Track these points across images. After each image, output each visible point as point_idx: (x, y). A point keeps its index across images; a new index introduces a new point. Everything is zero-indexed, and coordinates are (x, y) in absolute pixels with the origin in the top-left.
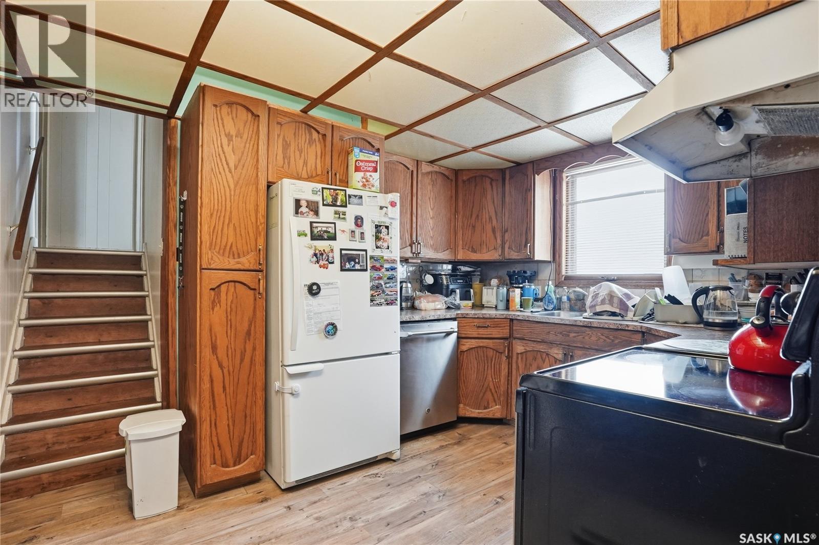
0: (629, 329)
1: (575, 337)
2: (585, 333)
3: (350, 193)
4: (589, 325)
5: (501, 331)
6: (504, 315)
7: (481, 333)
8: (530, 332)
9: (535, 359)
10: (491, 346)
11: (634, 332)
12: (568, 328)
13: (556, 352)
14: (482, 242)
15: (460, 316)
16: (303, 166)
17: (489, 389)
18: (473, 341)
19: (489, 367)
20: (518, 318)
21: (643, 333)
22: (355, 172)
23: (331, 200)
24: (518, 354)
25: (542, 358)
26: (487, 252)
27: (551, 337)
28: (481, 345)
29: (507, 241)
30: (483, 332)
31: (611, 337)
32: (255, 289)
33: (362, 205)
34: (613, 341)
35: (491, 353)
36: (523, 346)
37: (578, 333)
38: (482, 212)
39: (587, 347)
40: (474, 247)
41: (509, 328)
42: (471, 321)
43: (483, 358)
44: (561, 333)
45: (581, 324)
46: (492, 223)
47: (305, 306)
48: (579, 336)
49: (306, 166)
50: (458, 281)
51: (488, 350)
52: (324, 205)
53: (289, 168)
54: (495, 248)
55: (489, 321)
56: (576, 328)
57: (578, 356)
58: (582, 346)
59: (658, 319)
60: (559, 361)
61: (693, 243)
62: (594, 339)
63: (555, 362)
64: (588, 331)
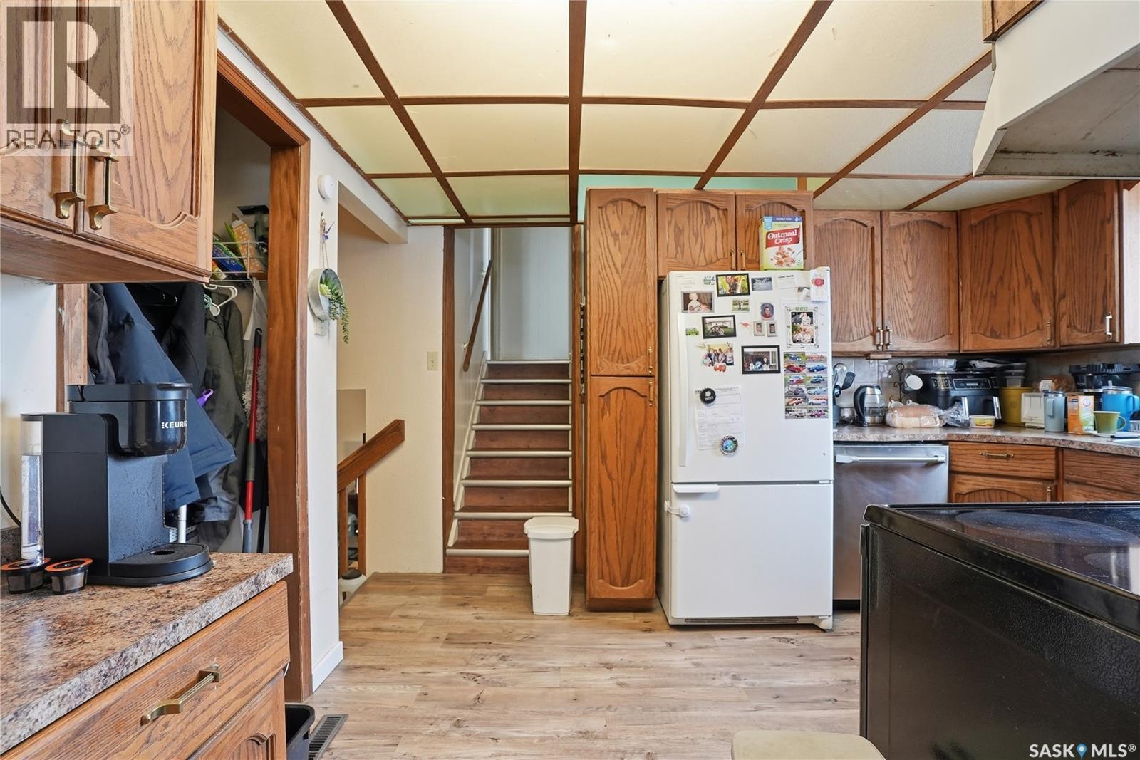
3: (754, 277)
5: (1037, 467)
6: (1043, 440)
7: (995, 467)
8: (1100, 472)
10: (1017, 491)
14: (1012, 321)
15: (954, 438)
16: (700, 251)
18: (979, 478)
20: (1071, 446)
22: (766, 247)
23: (729, 288)
26: (1021, 336)
28: (996, 486)
29: (1064, 314)
30: (998, 466)
32: (645, 397)
33: (772, 289)
36: (1084, 495)
38: (1011, 271)
40: (995, 329)
41: (1054, 462)
42: (977, 447)
46: (1031, 287)
47: (697, 416)
49: (704, 251)
50: (968, 384)
52: (719, 295)
53: (683, 257)
54: (1038, 328)
55: (1011, 448)
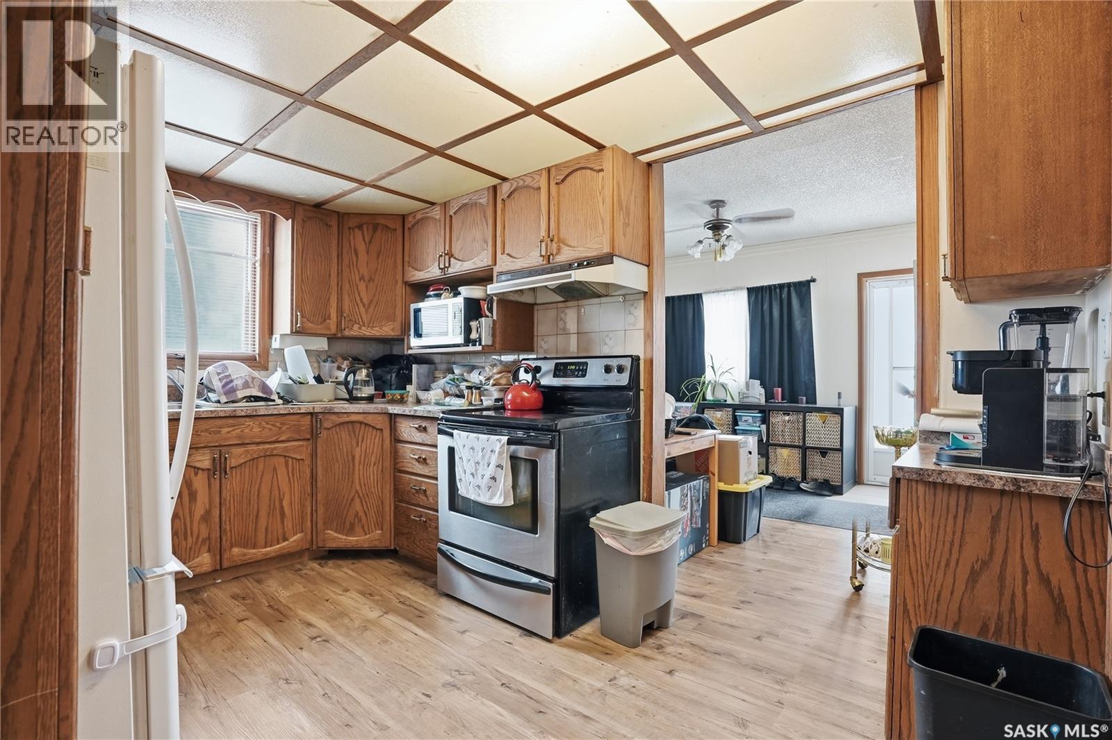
0: (302, 411)
1: (229, 432)
2: (244, 424)
4: (254, 414)
11: (301, 415)
12: (219, 422)
13: (199, 458)
21: (311, 414)
31: (278, 424)
34: (280, 428)
37: (235, 426)
39: (248, 442)
44: (206, 430)
45: (243, 414)
48: (236, 429)
56: (231, 421)
57: (236, 457)
58: (240, 442)
59: (302, 401)
60: (203, 470)
61: (317, 324)
62: (257, 430)
63: (196, 474)
64: (249, 422)
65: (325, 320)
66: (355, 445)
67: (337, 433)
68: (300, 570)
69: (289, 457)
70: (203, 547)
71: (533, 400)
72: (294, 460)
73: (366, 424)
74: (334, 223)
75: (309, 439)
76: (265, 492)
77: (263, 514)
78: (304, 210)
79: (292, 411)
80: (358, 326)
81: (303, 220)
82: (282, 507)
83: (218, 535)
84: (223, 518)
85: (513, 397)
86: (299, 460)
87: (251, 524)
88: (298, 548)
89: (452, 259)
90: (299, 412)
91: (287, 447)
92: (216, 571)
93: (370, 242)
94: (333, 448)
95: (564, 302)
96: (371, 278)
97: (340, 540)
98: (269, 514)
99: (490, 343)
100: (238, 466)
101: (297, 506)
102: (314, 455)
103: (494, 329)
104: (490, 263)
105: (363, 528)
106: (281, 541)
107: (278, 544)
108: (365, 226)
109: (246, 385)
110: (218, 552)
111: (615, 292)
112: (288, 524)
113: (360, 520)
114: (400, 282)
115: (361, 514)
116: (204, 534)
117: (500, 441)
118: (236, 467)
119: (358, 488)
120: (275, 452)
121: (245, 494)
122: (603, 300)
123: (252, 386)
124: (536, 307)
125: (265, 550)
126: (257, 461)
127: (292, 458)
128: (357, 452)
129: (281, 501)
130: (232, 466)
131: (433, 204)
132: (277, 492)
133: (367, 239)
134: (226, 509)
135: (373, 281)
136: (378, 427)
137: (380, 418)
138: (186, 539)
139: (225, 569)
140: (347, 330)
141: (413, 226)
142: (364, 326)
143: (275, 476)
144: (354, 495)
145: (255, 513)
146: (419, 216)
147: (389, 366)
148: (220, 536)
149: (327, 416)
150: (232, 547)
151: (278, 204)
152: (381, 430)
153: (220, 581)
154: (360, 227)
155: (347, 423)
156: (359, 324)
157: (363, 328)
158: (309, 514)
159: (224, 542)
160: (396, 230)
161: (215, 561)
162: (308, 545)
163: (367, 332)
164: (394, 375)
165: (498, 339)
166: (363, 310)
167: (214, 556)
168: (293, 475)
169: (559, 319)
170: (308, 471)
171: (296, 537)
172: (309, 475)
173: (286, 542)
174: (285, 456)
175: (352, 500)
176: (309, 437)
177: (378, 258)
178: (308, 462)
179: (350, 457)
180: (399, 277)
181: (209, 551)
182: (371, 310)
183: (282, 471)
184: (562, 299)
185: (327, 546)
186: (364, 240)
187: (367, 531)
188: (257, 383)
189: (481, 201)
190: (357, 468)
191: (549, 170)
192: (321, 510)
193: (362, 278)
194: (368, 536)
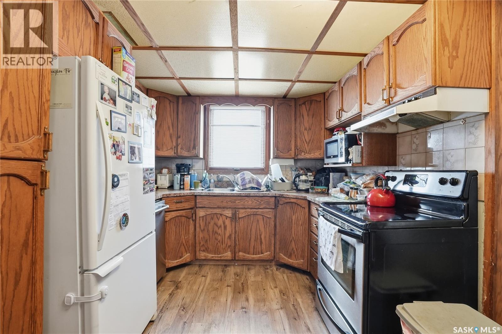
0: (270, 195)
1: (239, 203)
2: (245, 200)
4: (249, 195)
5: (190, 204)
6: (192, 193)
7: (178, 206)
8: (209, 202)
9: (212, 218)
10: (184, 215)
11: (270, 197)
12: (235, 198)
13: (227, 212)
15: (165, 196)
17: (182, 244)
18: (173, 213)
19: (183, 229)
20: (201, 194)
21: (275, 197)
22: (123, 71)
23: (123, 93)
24: (200, 217)
25: (217, 218)
27: (224, 204)
28: (178, 215)
29: (179, 144)
30: (180, 206)
31: (259, 201)
32: (34, 185)
34: (260, 202)
35: (183, 219)
36: (204, 212)
37: (241, 200)
38: (164, 122)
39: (246, 207)
40: (158, 146)
41: (194, 201)
42: (171, 199)
43: (179, 224)
44: (230, 201)
45: (244, 195)
46: (170, 131)
48: (242, 202)
49: (82, 48)
51: (182, 217)
53: (68, 43)
55: (183, 198)
56: (239, 198)
57: (242, 213)
58: (243, 207)
59: (274, 190)
60: (229, 217)
61: (285, 153)
62: (250, 202)
63: (227, 219)
64: (247, 199)
65: (289, 151)
66: (293, 214)
67: (285, 207)
68: (268, 269)
69: (264, 216)
70: (229, 249)
71: (385, 200)
72: (267, 218)
73: (298, 204)
74: (293, 104)
75: (274, 209)
76: (253, 231)
77: (253, 240)
78: (278, 100)
79: (265, 195)
80: (304, 153)
81: (278, 105)
82: (261, 239)
83: (234, 245)
84: (236, 239)
85: (372, 196)
86: (269, 218)
87: (247, 243)
88: (268, 258)
89: (343, 112)
90: (268, 195)
91: (263, 211)
92: (232, 260)
93: (309, 110)
94: (283, 214)
95: (416, 130)
96: (310, 128)
97: (285, 260)
98: (255, 240)
99: (359, 161)
100: (242, 217)
101: (267, 239)
102: (275, 217)
103: (362, 152)
104: (359, 111)
105: (295, 256)
106: (260, 253)
107: (259, 254)
108: (307, 103)
109: (250, 182)
110: (234, 252)
111: (455, 118)
112: (264, 247)
113: (294, 253)
114: (323, 129)
115: (295, 249)
116: (229, 244)
117: (334, 228)
118: (241, 218)
119: (294, 236)
120: (258, 213)
121: (245, 230)
122: (446, 125)
123: (252, 182)
124: (398, 135)
125: (253, 256)
126: (250, 216)
127: (266, 217)
128: (294, 218)
129: (261, 235)
130: (240, 217)
131: (335, 83)
132: (259, 231)
133: (308, 109)
134: (237, 236)
135: (311, 129)
136: (303, 206)
137: (304, 201)
138: (222, 245)
139: (236, 260)
140: (299, 155)
141: (328, 98)
142: (307, 153)
143: (258, 224)
144: (292, 239)
145: (249, 238)
146: (330, 91)
147: (322, 173)
148: (235, 246)
149: (281, 198)
150: (239, 251)
151: (266, 100)
152: (304, 208)
153: (237, 264)
154: (304, 103)
155: (290, 202)
156: (304, 152)
157: (306, 154)
158: (273, 244)
159: (236, 249)
160: (321, 101)
161: (233, 256)
162: (272, 258)
163: (308, 156)
164: (323, 178)
165: (364, 158)
166: (306, 145)
167: (232, 253)
168: (266, 225)
169: (412, 142)
170: (273, 223)
171: (267, 253)
172: (273, 226)
173: (262, 255)
174: (263, 216)
175: (291, 241)
176: (274, 207)
177: (313, 117)
178: (273, 219)
179: (290, 220)
180: (323, 126)
181: (230, 251)
182: (310, 144)
183: (261, 222)
184: (414, 128)
185: (280, 260)
186: (306, 109)
187: (297, 260)
188: (255, 181)
189: (354, 73)
190: (293, 226)
191: (388, 38)
192: (278, 243)
193: (306, 129)
194: (297, 261)
